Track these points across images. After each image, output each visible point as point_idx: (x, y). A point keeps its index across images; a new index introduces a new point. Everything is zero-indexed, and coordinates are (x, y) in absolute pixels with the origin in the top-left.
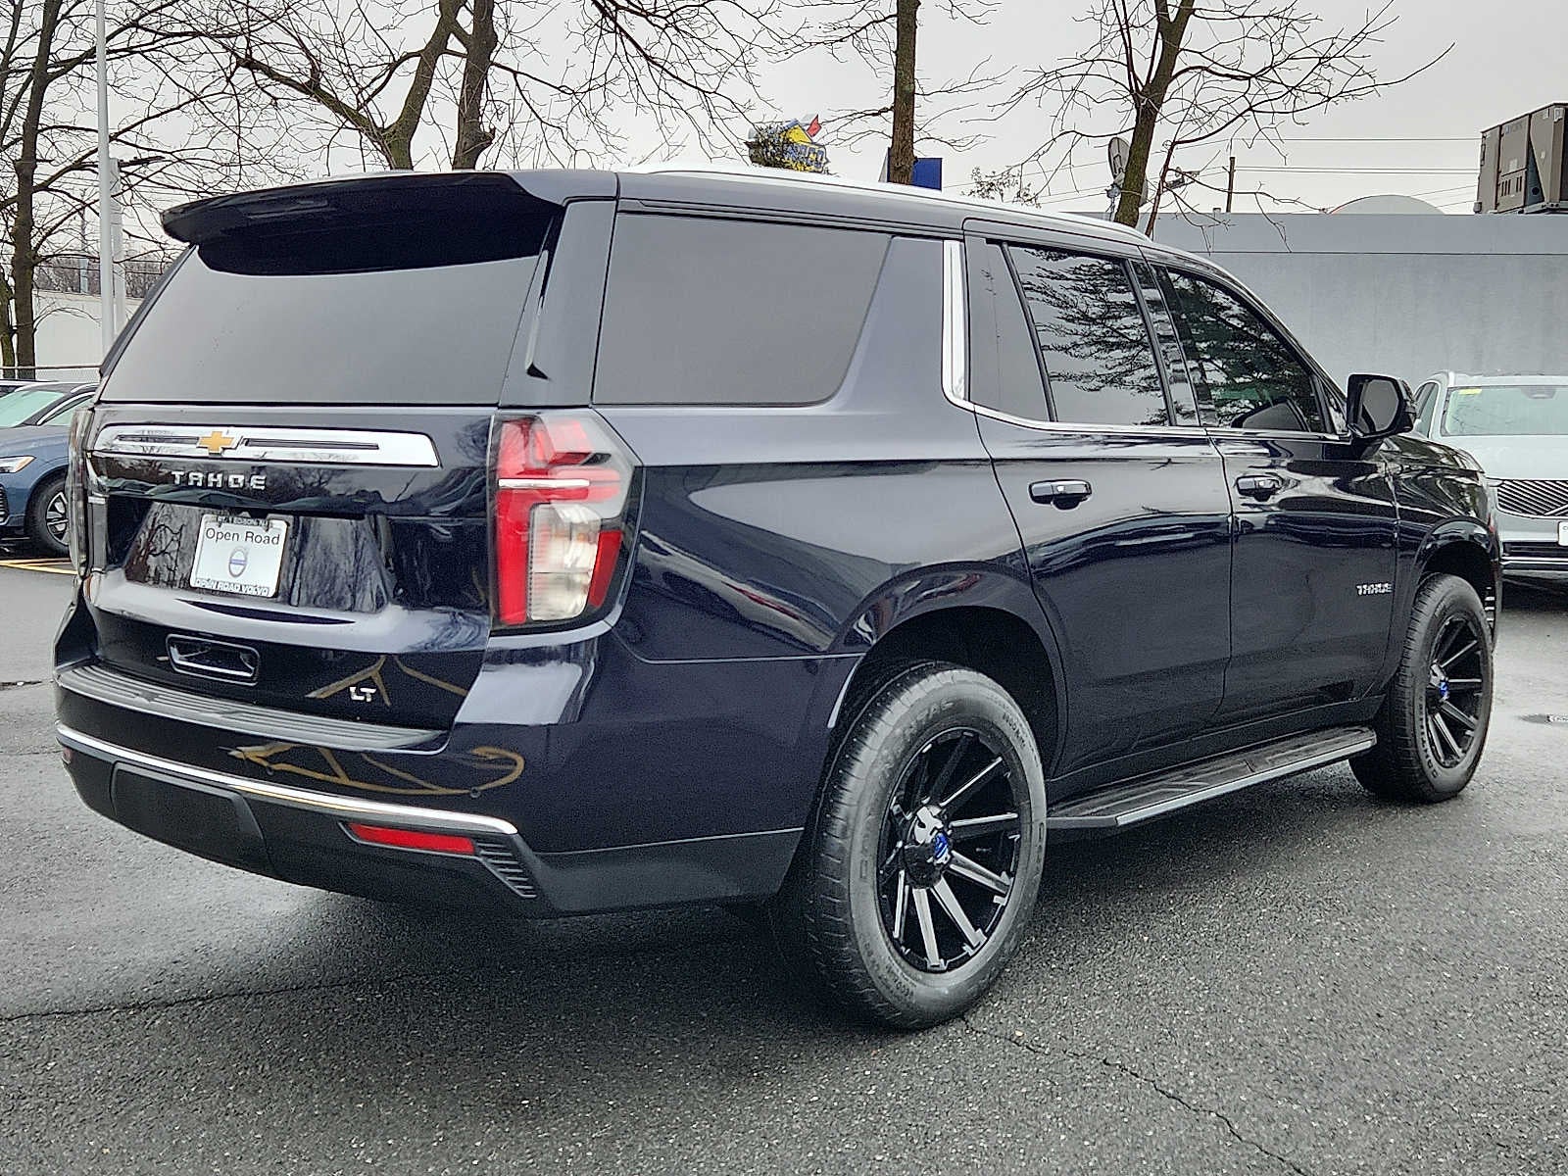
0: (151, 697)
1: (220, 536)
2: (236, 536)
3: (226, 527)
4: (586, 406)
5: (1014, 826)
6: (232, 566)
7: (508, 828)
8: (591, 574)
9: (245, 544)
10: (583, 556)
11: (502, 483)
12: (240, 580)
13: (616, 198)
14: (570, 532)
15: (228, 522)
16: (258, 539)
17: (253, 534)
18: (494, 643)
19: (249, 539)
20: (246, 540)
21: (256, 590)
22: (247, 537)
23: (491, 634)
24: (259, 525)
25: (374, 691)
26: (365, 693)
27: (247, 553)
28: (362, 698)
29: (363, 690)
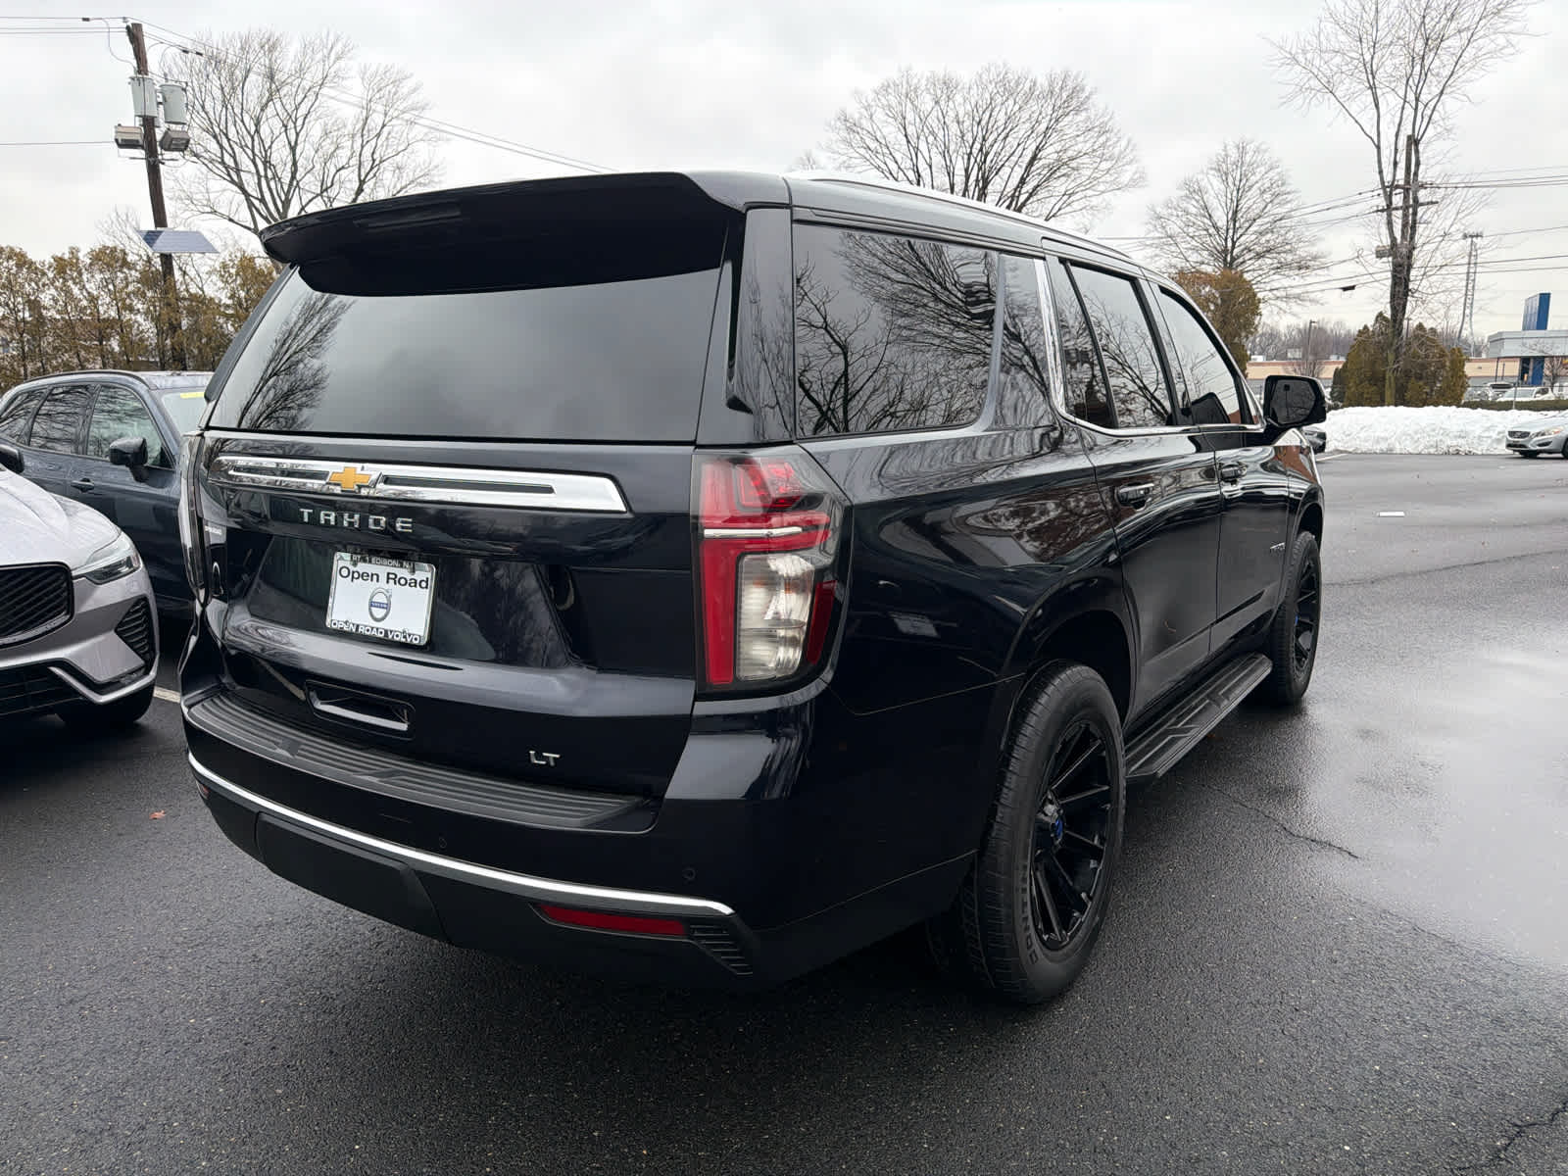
0: (293, 748)
1: (356, 575)
2: (375, 577)
3: (362, 567)
4: (790, 443)
5: (1106, 797)
6: (373, 609)
7: (726, 910)
8: (805, 628)
9: (387, 587)
10: (795, 607)
11: (708, 533)
12: (382, 625)
13: (789, 206)
14: (771, 582)
15: (365, 561)
16: (403, 582)
17: (396, 576)
18: (704, 708)
19: (391, 581)
20: (388, 582)
21: (405, 637)
22: (388, 578)
23: (697, 698)
24: (402, 566)
25: (557, 756)
26: (548, 757)
27: (391, 596)
28: (544, 763)
29: (545, 754)
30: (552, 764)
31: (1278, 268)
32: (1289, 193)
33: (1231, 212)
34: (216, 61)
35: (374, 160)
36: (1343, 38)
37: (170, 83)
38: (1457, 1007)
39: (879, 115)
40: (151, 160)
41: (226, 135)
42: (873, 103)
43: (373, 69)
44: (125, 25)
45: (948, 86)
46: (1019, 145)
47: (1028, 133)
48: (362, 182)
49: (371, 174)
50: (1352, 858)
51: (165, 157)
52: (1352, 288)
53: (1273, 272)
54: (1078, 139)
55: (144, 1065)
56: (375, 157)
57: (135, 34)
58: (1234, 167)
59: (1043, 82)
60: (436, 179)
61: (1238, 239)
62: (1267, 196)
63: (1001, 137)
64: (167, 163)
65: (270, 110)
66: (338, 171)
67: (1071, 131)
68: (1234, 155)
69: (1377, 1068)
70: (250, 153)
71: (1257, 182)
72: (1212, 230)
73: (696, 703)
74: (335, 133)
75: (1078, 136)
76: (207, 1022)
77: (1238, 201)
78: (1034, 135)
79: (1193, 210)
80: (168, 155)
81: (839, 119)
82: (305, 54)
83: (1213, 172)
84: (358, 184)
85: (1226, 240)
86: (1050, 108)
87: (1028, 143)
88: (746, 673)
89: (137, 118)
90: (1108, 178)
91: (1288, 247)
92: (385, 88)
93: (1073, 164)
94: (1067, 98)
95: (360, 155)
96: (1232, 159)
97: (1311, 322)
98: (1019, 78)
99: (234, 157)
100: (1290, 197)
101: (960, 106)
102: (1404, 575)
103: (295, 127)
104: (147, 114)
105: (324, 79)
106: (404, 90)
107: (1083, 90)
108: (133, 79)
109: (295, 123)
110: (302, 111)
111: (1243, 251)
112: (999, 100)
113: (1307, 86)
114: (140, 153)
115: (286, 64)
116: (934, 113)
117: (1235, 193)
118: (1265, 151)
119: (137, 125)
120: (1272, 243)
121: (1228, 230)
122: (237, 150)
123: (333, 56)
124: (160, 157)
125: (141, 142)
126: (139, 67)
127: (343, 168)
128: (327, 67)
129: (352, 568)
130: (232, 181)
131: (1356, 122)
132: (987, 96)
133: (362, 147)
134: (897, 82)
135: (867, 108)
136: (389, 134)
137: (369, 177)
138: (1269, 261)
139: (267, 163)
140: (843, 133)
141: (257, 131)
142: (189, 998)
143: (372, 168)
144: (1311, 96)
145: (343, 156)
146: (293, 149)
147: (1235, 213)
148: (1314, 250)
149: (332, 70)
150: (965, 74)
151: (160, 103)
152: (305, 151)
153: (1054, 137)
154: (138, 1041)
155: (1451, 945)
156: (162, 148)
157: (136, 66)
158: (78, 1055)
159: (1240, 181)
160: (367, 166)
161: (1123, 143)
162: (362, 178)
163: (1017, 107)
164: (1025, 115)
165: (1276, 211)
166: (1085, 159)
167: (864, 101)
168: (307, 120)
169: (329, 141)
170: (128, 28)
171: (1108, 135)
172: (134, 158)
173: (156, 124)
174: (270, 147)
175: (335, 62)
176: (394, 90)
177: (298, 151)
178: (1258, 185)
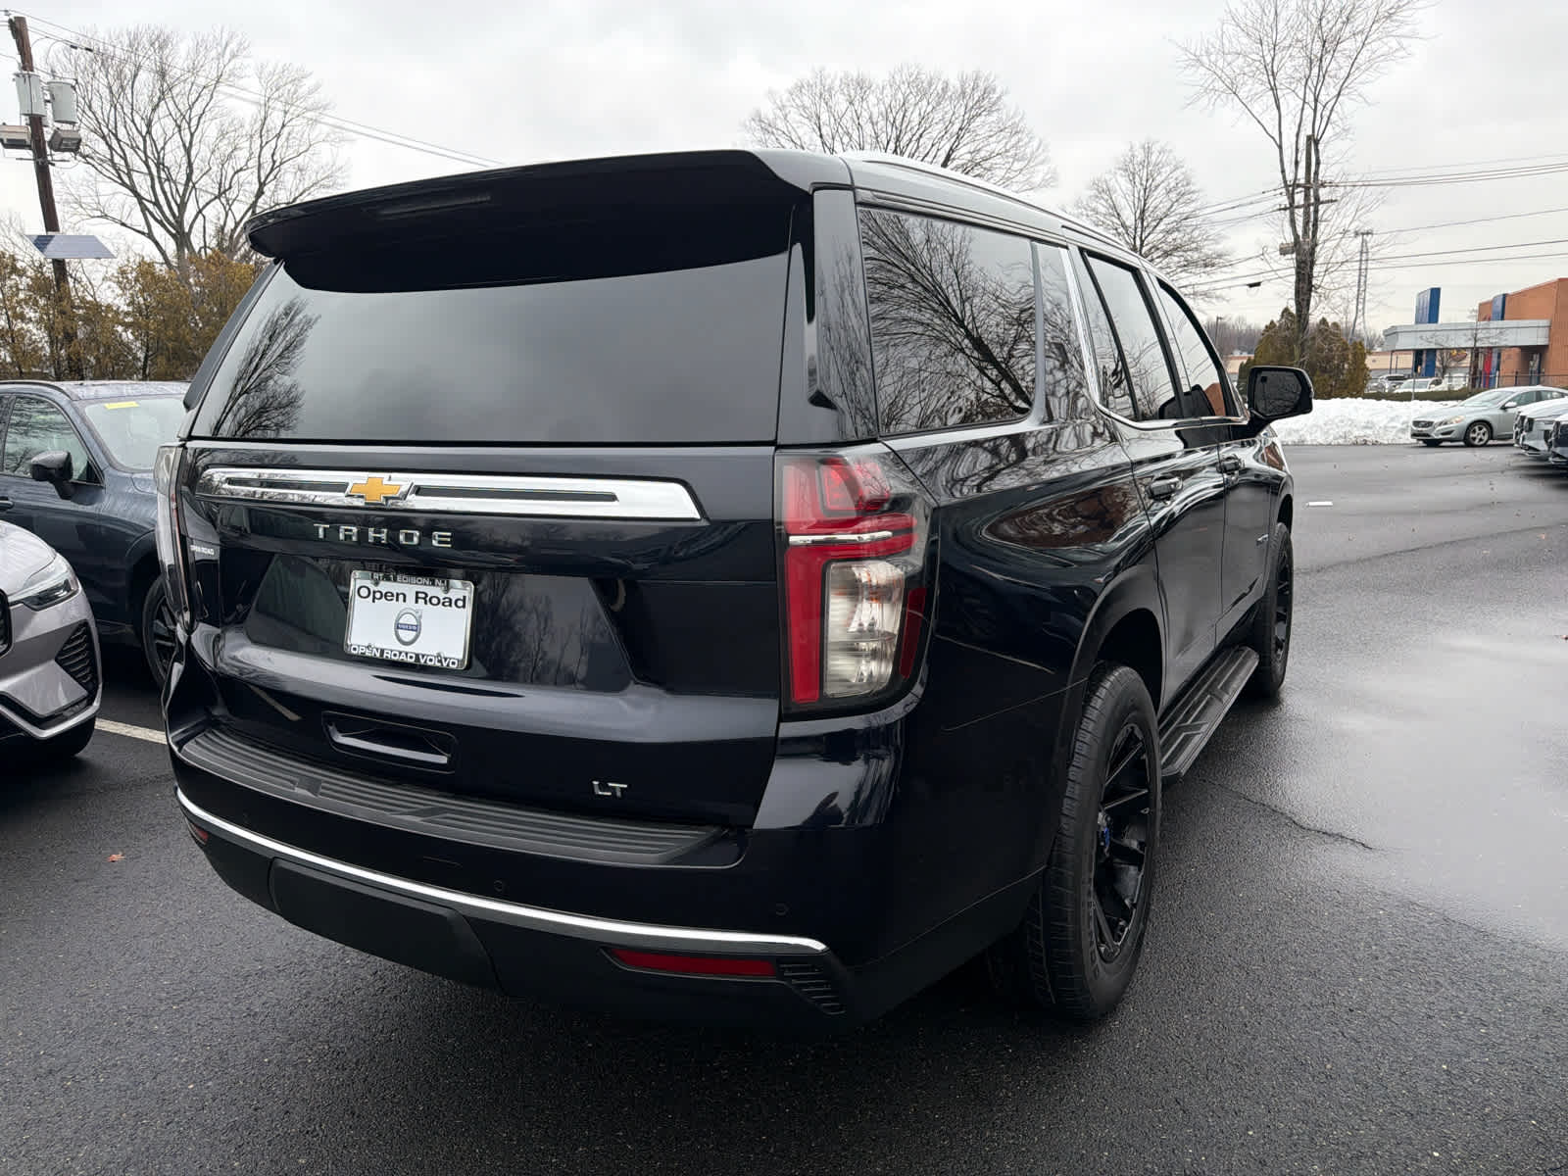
0: (313, 786)
1: (378, 595)
2: (401, 597)
3: (385, 586)
4: (873, 441)
5: (1145, 801)
6: (400, 631)
7: (818, 946)
8: (896, 639)
9: (416, 606)
10: (885, 617)
11: (792, 539)
12: (412, 649)
13: (851, 188)
14: (855, 591)
15: (389, 580)
16: (435, 601)
17: (426, 595)
18: (789, 729)
19: (421, 601)
20: (417, 602)
21: (440, 661)
22: (417, 598)
23: (782, 718)
24: (433, 584)
25: (625, 786)
26: (614, 788)
27: (420, 617)
28: (609, 794)
29: (610, 784)
30: (619, 794)
31: (1185, 266)
32: (1193, 192)
33: (1139, 211)
34: (103, 59)
35: (274, 162)
36: (1245, 40)
37: (58, 80)
38: (1506, 1000)
39: (794, 115)
40: (40, 160)
41: (116, 135)
42: (788, 104)
43: (270, 68)
44: (7, 18)
45: (862, 86)
46: (933, 145)
47: (943, 133)
48: (262, 185)
49: (271, 177)
50: (1367, 850)
51: (55, 157)
52: (1258, 284)
53: (1180, 270)
54: (990, 139)
55: (144, 1140)
56: (275, 158)
57: (18, 28)
58: (1141, 167)
59: (955, 84)
60: (340, 181)
61: (1146, 238)
62: (1173, 196)
63: (915, 138)
64: (57, 164)
65: (162, 110)
66: (236, 173)
67: (983, 132)
68: (1140, 156)
69: (1445, 1067)
70: (142, 155)
71: (1163, 182)
72: (1121, 230)
73: (782, 725)
74: (232, 134)
75: (991, 136)
76: (208, 1087)
77: (1145, 200)
78: (948, 135)
79: (1103, 210)
80: (58, 155)
81: (753, 120)
82: (197, 52)
83: (1121, 172)
84: (257, 186)
85: (1134, 239)
86: (963, 108)
87: (942, 143)
88: (832, 690)
89: (23, 117)
90: (1020, 178)
91: (1194, 245)
92: (284, 89)
93: (987, 165)
94: (979, 99)
95: (259, 157)
96: (1139, 159)
97: (1218, 318)
98: (932, 79)
99: (125, 158)
100: (1194, 196)
101: (873, 106)
102: (1347, 563)
103: (190, 128)
104: (34, 112)
105: (219, 77)
106: (303, 91)
107: (994, 90)
108: (17, 75)
109: (189, 124)
110: (197, 110)
111: (1151, 249)
112: (912, 100)
113: (1211, 87)
114: (28, 154)
115: (179, 59)
116: (849, 114)
117: (1142, 192)
118: (1171, 151)
119: (23, 124)
120: (1179, 241)
121: (1136, 229)
122: (128, 151)
123: (227, 55)
124: (49, 158)
125: (28, 142)
126: (23, 62)
127: (241, 170)
128: (221, 65)
129: (373, 588)
130: (123, 184)
131: (1259, 122)
132: (900, 96)
133: (262, 148)
134: (811, 82)
135: (782, 108)
136: (289, 134)
137: (269, 180)
138: (1176, 259)
139: (160, 164)
140: (759, 134)
141: (149, 132)
142: (183, 1060)
143: (272, 170)
144: (1215, 97)
145: (242, 156)
146: (188, 151)
147: (1143, 212)
148: (1219, 248)
149: (227, 69)
150: (878, 75)
151: (49, 101)
152: (200, 152)
153: (967, 138)
154: (133, 1113)
155: (1483, 935)
156: (51, 148)
157: (20, 61)
158: (68, 1133)
159: (1147, 180)
160: (267, 167)
161: (1035, 143)
162: (262, 180)
163: (930, 107)
164: (938, 116)
165: (1181, 210)
166: (998, 160)
167: (778, 102)
168: (202, 121)
169: (226, 142)
170: (10, 21)
171: (1020, 135)
172: (21, 159)
173: (44, 123)
174: (163, 148)
175: (229, 61)
176: (292, 90)
177: (193, 152)
178: (1163, 185)
